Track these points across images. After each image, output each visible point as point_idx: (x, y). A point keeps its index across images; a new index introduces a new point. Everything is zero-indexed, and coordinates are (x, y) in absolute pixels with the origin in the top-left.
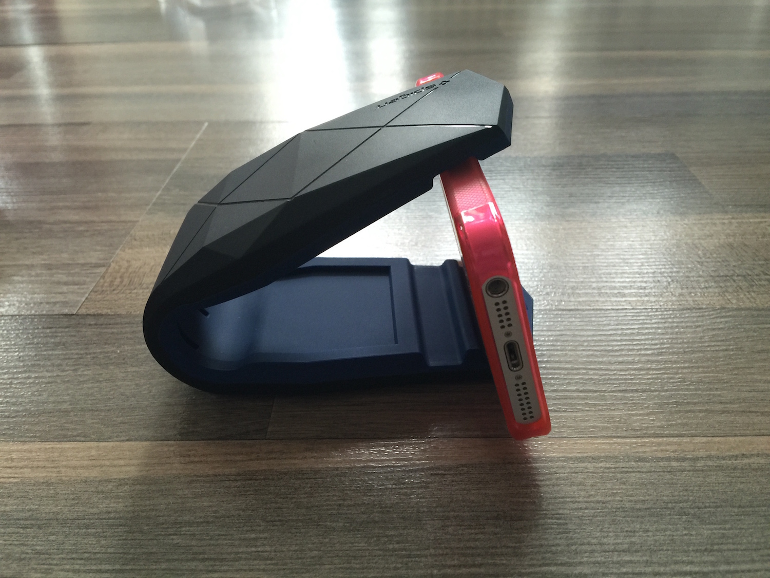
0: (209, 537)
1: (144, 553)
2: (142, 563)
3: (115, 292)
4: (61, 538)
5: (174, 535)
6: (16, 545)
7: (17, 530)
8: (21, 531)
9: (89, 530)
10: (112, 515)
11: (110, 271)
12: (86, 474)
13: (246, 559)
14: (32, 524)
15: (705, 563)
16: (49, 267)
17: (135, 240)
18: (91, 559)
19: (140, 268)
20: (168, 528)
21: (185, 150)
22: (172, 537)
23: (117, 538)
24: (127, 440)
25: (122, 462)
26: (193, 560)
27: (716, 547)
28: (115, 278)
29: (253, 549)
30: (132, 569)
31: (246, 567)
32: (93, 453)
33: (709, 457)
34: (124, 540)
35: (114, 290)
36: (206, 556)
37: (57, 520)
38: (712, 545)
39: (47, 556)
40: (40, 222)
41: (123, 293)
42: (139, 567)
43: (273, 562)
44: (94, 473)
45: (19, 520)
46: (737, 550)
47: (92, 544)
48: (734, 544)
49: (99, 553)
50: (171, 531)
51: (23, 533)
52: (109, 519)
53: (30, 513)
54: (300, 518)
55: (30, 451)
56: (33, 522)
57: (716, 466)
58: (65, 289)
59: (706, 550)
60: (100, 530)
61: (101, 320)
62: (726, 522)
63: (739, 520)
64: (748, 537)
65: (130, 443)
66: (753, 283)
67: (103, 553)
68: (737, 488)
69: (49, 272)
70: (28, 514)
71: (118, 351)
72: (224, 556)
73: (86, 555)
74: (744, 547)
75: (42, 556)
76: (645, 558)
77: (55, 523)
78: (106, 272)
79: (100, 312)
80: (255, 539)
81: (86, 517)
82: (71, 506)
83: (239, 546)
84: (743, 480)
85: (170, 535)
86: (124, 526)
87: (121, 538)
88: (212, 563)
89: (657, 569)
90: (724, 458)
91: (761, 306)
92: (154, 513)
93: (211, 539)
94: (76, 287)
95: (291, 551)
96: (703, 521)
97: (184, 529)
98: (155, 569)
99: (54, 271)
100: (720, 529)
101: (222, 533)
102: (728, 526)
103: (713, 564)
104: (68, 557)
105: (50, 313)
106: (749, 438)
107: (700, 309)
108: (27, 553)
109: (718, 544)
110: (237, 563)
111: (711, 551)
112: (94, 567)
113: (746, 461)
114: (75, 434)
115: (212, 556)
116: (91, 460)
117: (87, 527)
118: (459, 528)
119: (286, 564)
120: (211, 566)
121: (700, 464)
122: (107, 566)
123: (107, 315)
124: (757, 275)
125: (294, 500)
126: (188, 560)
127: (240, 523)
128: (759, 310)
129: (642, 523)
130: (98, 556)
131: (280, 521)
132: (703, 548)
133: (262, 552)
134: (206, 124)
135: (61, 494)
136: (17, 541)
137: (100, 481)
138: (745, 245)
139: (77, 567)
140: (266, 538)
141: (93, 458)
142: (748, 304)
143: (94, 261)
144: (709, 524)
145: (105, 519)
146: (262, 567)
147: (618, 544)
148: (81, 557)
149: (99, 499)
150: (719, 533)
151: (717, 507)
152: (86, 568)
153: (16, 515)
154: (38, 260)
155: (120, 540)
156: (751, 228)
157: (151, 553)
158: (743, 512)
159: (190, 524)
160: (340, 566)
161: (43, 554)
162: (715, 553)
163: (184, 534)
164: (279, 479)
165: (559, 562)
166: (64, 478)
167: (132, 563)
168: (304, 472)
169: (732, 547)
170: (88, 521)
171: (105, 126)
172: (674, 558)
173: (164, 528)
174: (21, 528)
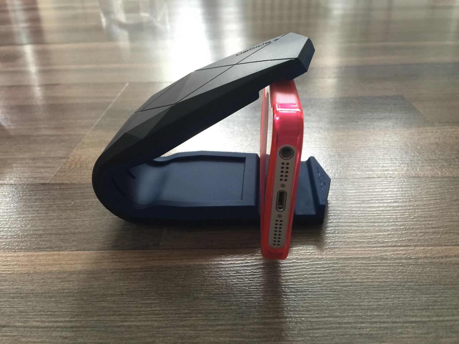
0: (123, 303)
1: (84, 312)
2: (82, 317)
3: (72, 172)
4: (34, 304)
5: (102, 301)
6: (7, 307)
7: (8, 299)
8: (11, 300)
9: (52, 299)
10: (66, 291)
11: (69, 160)
12: (51, 269)
13: (144, 315)
14: (17, 296)
15: (423, 316)
16: (34, 159)
17: (85, 144)
18: (52, 315)
19: (87, 159)
20: (98, 298)
21: (114, 98)
22: (101, 302)
23: (68, 304)
24: (76, 250)
25: (72, 262)
26: (113, 315)
27: (430, 307)
28: (72, 164)
29: (149, 309)
30: (76, 321)
31: (145, 319)
32: (56, 257)
33: (426, 257)
34: (72, 304)
35: (71, 171)
36: (121, 313)
37: (33, 293)
38: (428, 306)
39: (26, 314)
40: (30, 136)
41: (76, 172)
42: (80, 320)
43: (161, 316)
44: (56, 268)
45: (10, 294)
46: (443, 309)
47: (53, 307)
48: (441, 305)
49: (57, 312)
50: (100, 299)
51: (12, 301)
52: (64, 293)
53: (17, 290)
54: (178, 292)
55: (18, 256)
56: (18, 295)
57: (430, 263)
58: (42, 170)
59: (424, 309)
60: (58, 299)
61: (64, 186)
62: (437, 293)
63: (445, 292)
64: (450, 301)
65: (78, 252)
66: (451, 163)
67: (59, 312)
68: (443, 275)
69: (33, 161)
70: (15, 291)
71: (73, 203)
72: (132, 313)
73: (49, 313)
74: (448, 307)
75: (23, 314)
76: (387, 313)
77: (31, 295)
78: (66, 162)
79: (62, 182)
80: (151, 303)
81: (50, 292)
82: (41, 286)
83: (141, 307)
84: (446, 270)
85: (100, 301)
86: (73, 297)
87: (70, 303)
88: (125, 317)
89: (394, 320)
90: (434, 258)
91: (456, 176)
92: (90, 290)
93: (124, 304)
94: (49, 169)
95: (172, 310)
96: (422, 293)
97: (108, 298)
98: (91, 320)
99: (36, 161)
100: (433, 297)
101: (131, 300)
102: (437, 296)
103: (428, 317)
104: (39, 314)
105: (33, 183)
106: (449, 247)
107: (419, 177)
108: (14, 312)
109: (432, 306)
110: (139, 317)
111: (428, 309)
112: (53, 320)
113: (448, 259)
114: (46, 246)
115: (125, 313)
116: (54, 261)
117: (50, 297)
118: (273, 297)
119: (169, 317)
120: (124, 318)
121: (420, 261)
122: (61, 319)
123: (67, 184)
124: (453, 159)
125: (174, 282)
126: (110, 315)
127: (142, 295)
128: (454, 178)
129: (385, 294)
130: (56, 313)
131: (166, 293)
132: (423, 308)
133: (155, 310)
134: (127, 84)
135: (36, 280)
136: (8, 305)
137: (59, 272)
138: (446, 143)
139: (44, 319)
140: (157, 303)
141: (55, 260)
142: (448, 174)
143: (60, 155)
144: (426, 294)
145: (61, 293)
146: (154, 319)
147: (370, 305)
148: (46, 314)
149: (58, 282)
150: (432, 299)
151: (431, 285)
152: (49, 320)
153: (8, 291)
154: (27, 155)
155: (70, 304)
156: (449, 134)
157: (88, 311)
158: (447, 287)
159: (112, 295)
160: (202, 318)
161: (24, 312)
162: (430, 310)
163: (108, 301)
164: (166, 271)
165: (334, 316)
166: (38, 271)
167: (76, 317)
168: (181, 267)
169: (440, 307)
170: (51, 294)
171: (68, 86)
172: (405, 314)
173: (96, 298)
174: (11, 298)
